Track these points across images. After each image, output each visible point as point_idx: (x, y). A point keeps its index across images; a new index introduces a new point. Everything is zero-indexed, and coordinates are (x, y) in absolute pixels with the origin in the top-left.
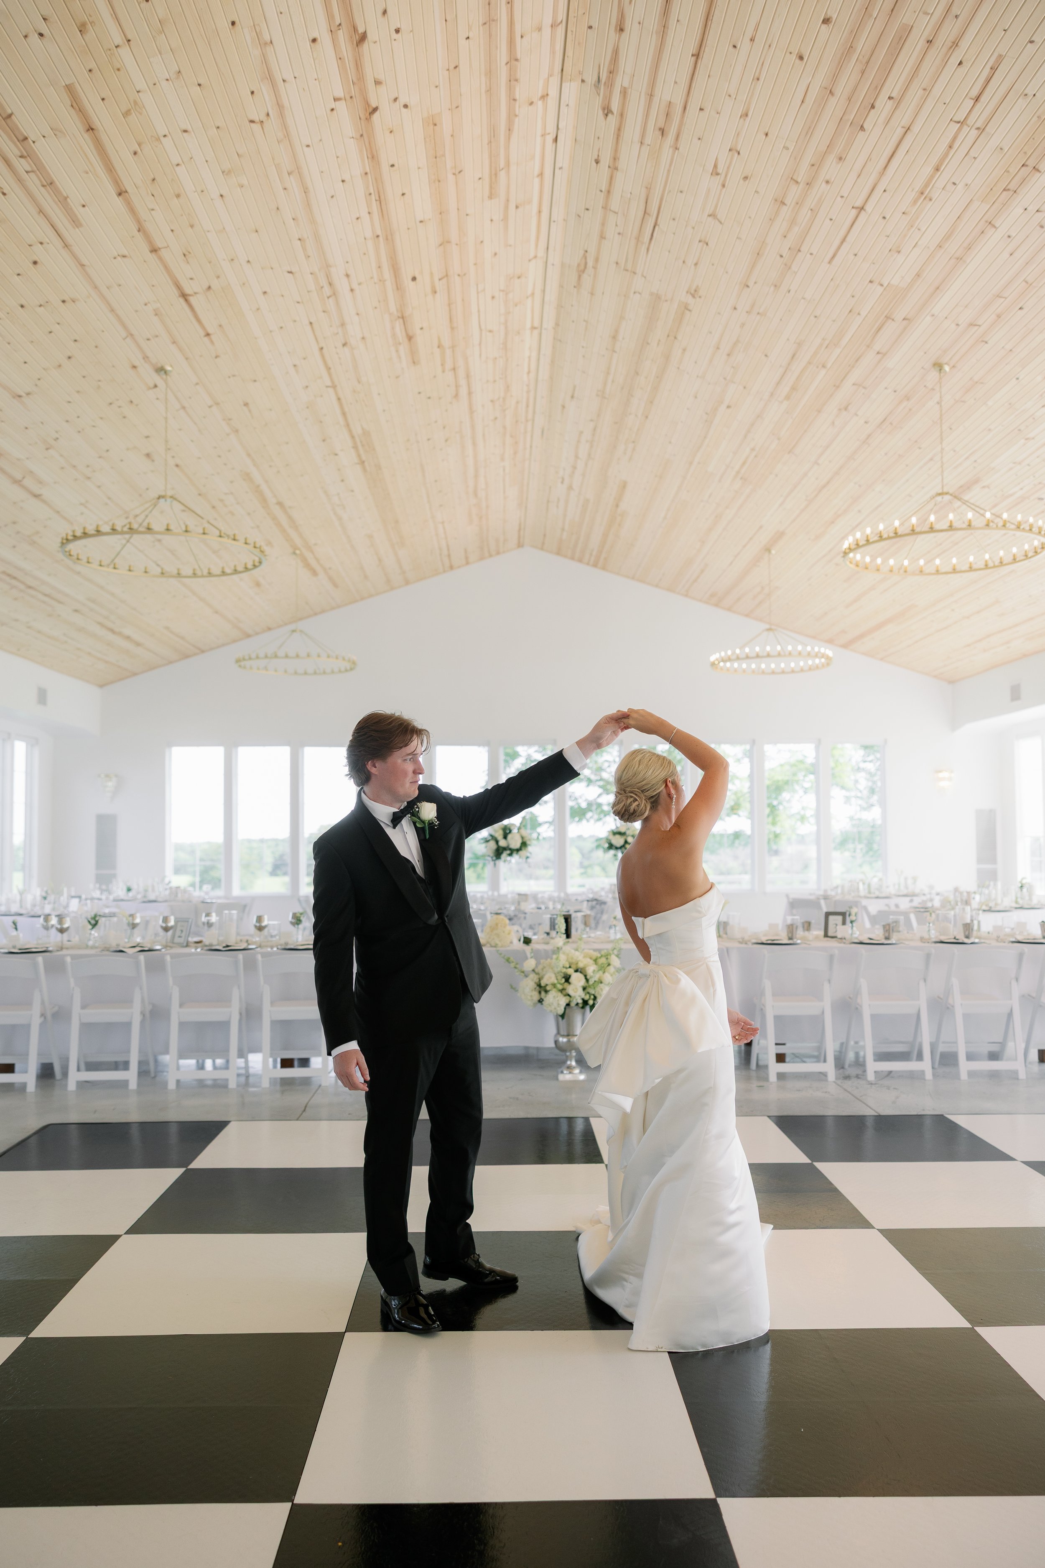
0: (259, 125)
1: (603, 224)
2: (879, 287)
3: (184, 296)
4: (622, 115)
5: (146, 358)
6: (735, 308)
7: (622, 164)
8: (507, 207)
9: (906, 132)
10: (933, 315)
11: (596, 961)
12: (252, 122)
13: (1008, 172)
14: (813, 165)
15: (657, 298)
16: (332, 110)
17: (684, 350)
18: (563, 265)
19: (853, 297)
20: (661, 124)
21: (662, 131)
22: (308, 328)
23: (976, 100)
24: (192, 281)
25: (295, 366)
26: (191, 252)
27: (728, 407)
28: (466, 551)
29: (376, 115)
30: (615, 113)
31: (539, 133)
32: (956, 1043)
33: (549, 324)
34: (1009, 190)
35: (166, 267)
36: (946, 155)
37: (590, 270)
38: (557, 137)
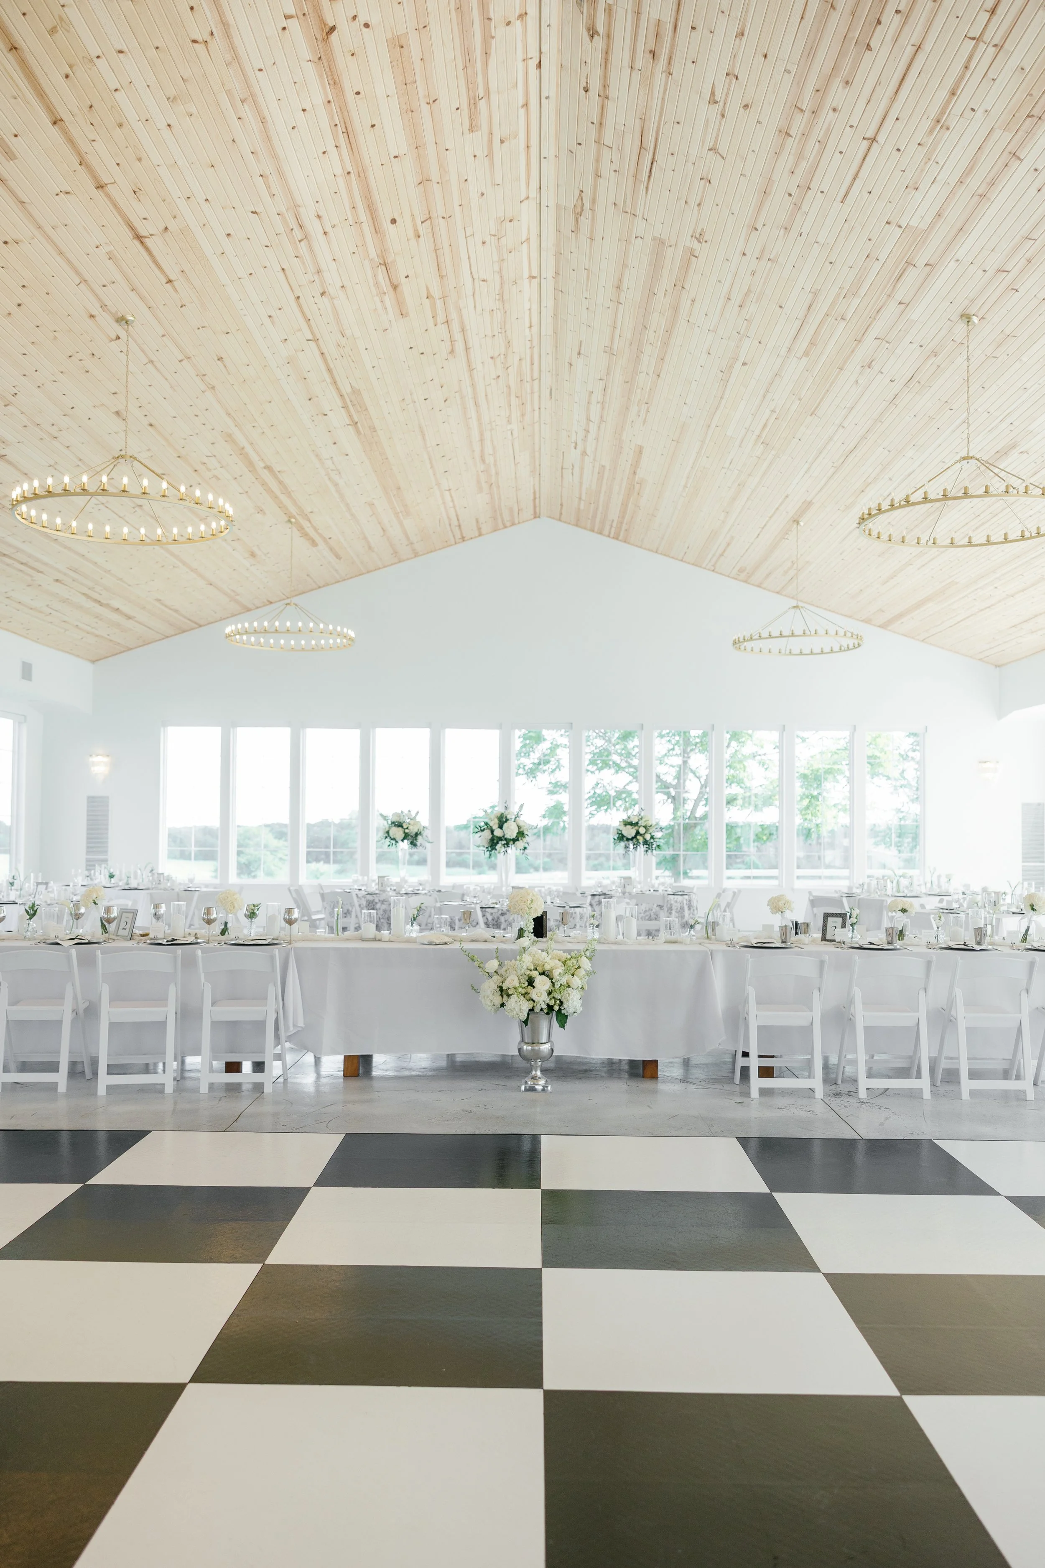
0: (203, 46)
1: (597, 161)
2: (897, 228)
3: (139, 238)
4: (608, 36)
5: (103, 306)
6: (744, 254)
7: (612, 92)
8: (490, 142)
9: (917, 51)
10: (958, 260)
11: (564, 963)
12: (195, 41)
13: (1031, 95)
14: (818, 91)
15: (660, 243)
16: (284, 29)
17: (693, 301)
18: (558, 206)
19: (870, 240)
20: (651, 46)
21: (653, 53)
22: (281, 274)
23: (992, 13)
24: (145, 221)
25: (270, 316)
26: (142, 188)
27: (744, 364)
28: (477, 521)
29: (334, 36)
30: (601, 32)
31: (520, 57)
32: (958, 1058)
33: (548, 272)
34: (1033, 116)
35: (116, 206)
36: (962, 77)
37: (587, 213)
38: (540, 61)
